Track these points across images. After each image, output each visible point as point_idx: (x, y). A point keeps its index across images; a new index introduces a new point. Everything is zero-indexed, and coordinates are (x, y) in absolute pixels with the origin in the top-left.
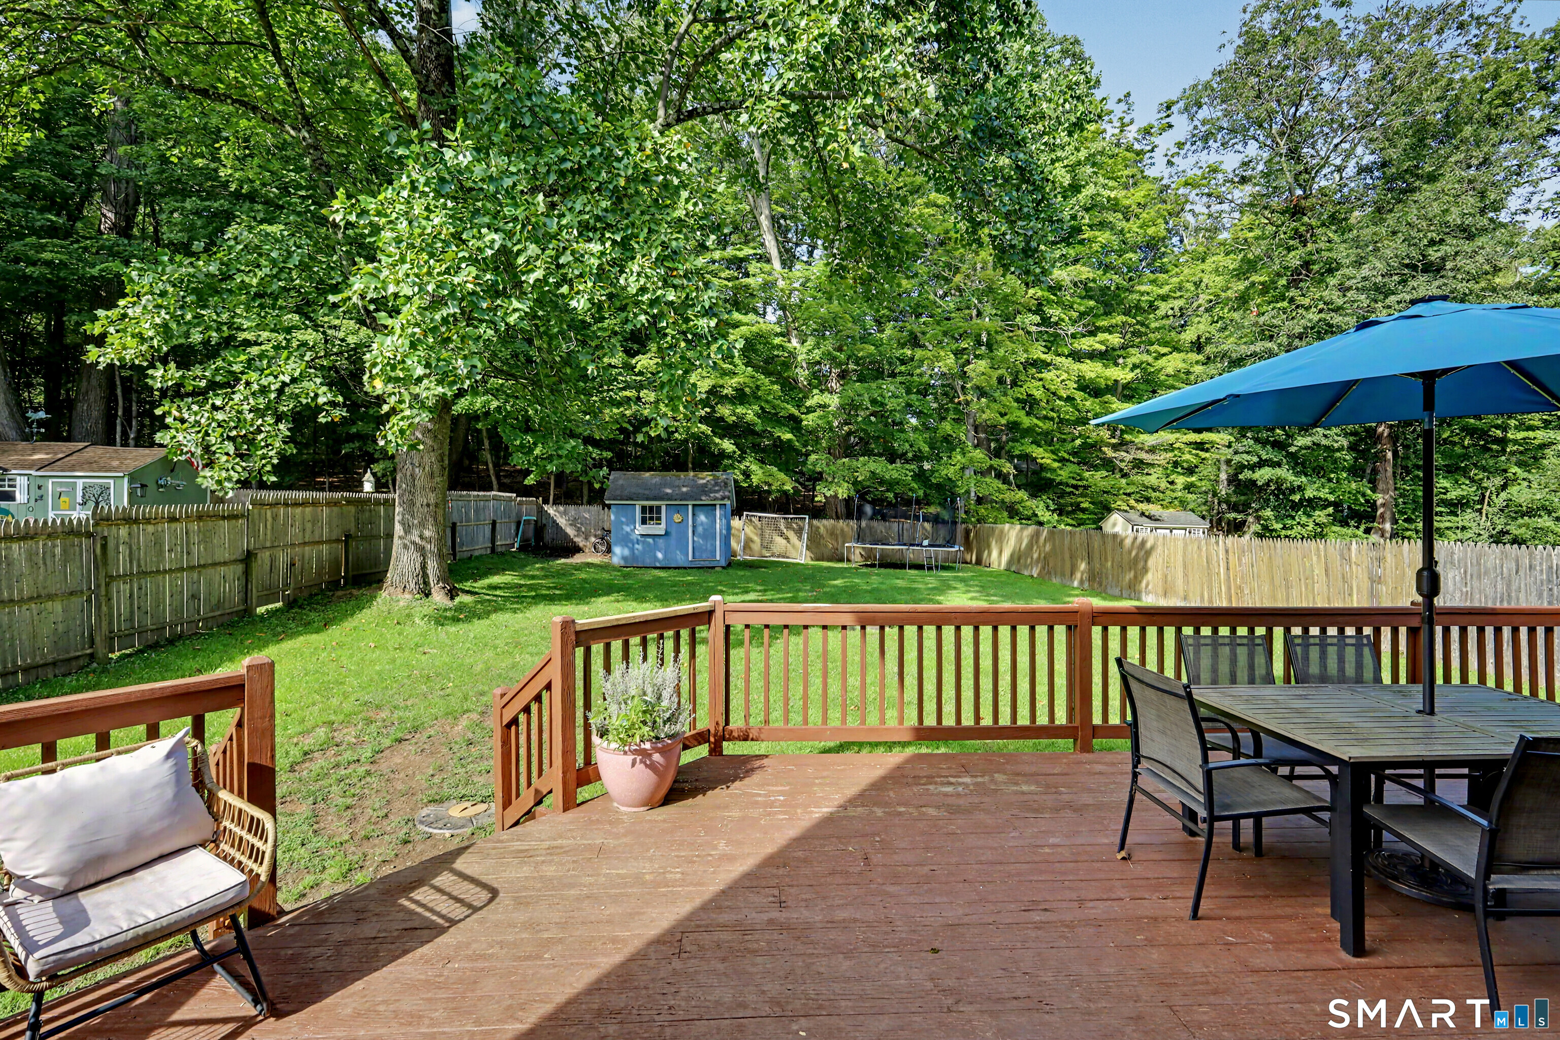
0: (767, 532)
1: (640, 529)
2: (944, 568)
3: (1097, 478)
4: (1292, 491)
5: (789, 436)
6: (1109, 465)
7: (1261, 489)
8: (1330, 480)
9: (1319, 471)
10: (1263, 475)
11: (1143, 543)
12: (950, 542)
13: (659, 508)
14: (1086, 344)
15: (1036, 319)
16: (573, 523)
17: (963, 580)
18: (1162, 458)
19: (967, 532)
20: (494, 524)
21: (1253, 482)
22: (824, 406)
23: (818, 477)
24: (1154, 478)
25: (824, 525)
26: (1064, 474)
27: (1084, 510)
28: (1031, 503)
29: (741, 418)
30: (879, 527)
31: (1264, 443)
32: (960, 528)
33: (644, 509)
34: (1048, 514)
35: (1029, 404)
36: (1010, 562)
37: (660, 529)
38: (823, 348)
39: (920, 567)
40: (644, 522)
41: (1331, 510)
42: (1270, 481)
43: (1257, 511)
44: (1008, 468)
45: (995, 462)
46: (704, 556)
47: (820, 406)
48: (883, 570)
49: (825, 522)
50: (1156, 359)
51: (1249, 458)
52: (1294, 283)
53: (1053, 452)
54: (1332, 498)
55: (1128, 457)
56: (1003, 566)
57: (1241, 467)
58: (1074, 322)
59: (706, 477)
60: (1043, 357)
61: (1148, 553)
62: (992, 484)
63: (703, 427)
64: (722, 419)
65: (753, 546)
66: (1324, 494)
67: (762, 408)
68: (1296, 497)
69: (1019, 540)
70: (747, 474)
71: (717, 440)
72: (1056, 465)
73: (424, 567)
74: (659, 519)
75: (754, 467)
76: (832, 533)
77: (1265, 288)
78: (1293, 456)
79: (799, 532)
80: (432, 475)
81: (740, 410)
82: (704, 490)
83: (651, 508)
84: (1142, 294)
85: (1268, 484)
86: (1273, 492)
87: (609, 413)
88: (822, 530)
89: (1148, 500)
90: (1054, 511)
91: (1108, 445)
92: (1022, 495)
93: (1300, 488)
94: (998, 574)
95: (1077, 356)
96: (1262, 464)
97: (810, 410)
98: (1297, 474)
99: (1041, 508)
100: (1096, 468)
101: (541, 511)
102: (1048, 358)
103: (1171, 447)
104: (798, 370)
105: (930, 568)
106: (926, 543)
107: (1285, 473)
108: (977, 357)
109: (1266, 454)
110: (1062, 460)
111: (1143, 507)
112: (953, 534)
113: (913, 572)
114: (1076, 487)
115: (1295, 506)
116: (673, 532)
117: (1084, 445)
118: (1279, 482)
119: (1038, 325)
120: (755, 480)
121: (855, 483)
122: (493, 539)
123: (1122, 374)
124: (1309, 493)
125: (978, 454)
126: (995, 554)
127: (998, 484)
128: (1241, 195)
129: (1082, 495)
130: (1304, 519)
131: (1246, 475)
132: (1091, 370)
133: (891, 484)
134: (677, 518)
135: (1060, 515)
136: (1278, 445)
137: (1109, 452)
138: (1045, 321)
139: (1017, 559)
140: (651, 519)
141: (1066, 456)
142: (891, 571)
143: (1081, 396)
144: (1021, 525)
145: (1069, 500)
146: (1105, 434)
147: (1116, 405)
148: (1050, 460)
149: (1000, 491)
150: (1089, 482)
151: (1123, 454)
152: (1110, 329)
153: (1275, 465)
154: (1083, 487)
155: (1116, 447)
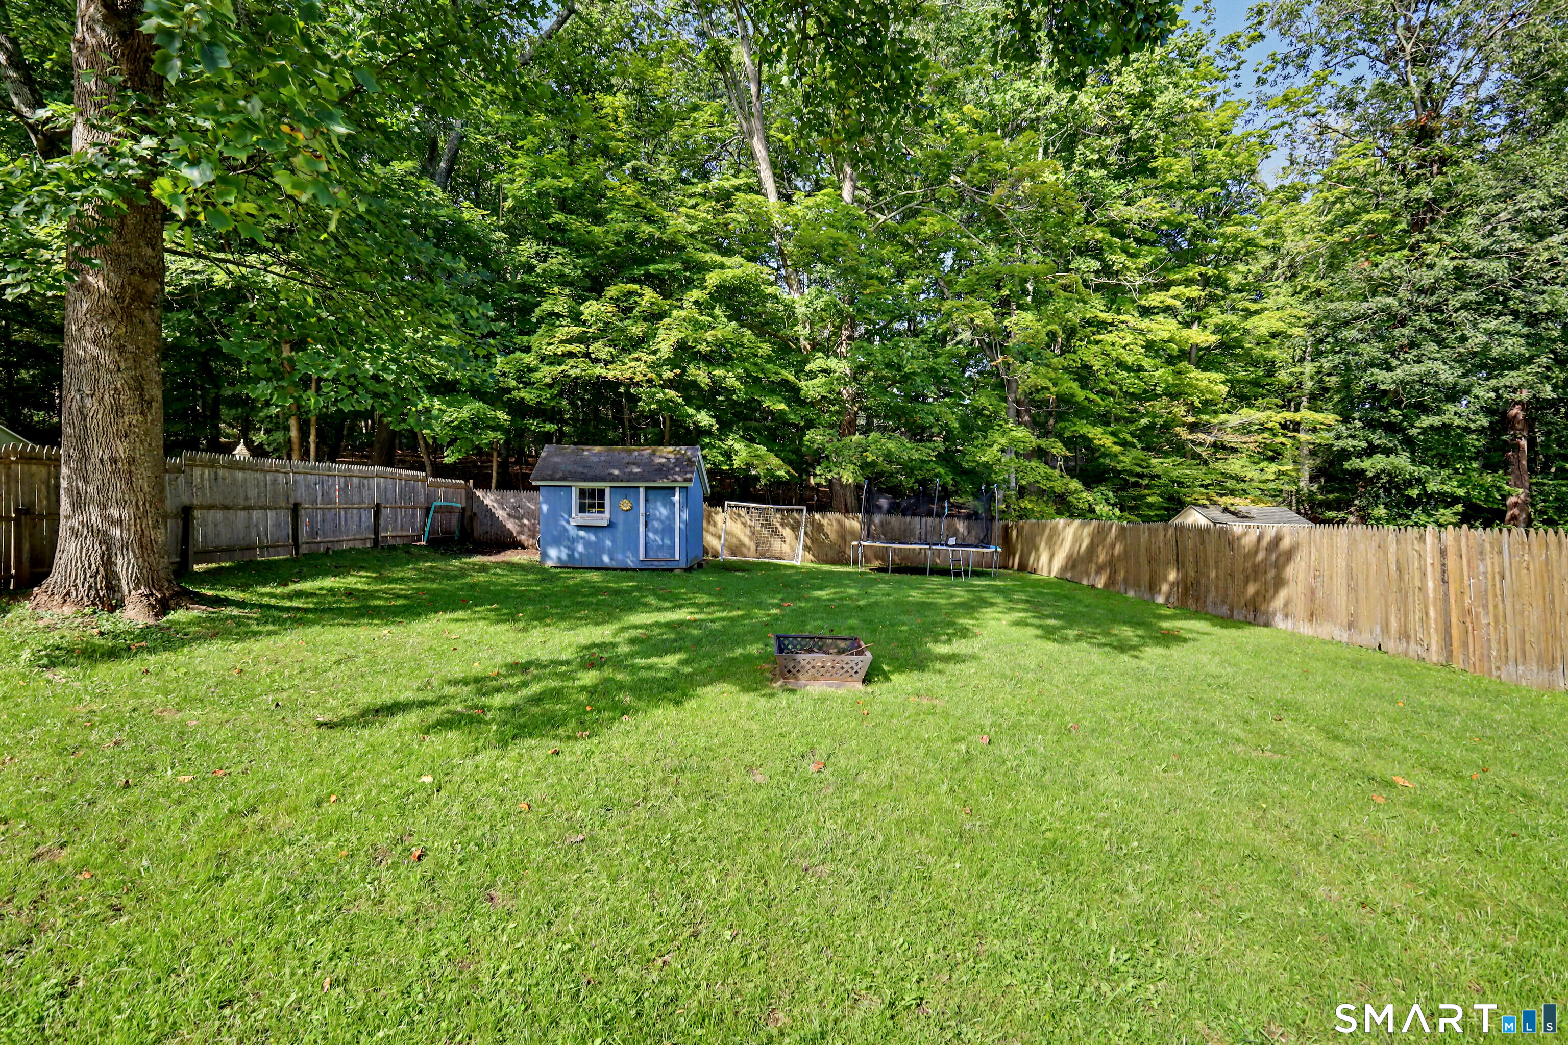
1: (578, 518)
2: (976, 574)
3: (1167, 466)
4: (1409, 484)
5: (782, 406)
6: (1179, 449)
7: (1371, 481)
8: (1456, 471)
9: (1443, 461)
10: (1372, 465)
11: (1278, 539)
12: (985, 542)
13: (601, 493)
14: (1155, 299)
15: (1096, 265)
16: (515, 515)
17: (998, 591)
18: (1252, 441)
19: (1006, 530)
20: (378, 509)
21: (1360, 474)
22: (826, 371)
23: (818, 457)
24: (1235, 465)
25: (830, 521)
26: (1126, 461)
27: (1150, 506)
28: (1087, 494)
29: (719, 382)
30: (895, 520)
31: (1371, 425)
32: (998, 525)
33: (582, 493)
34: (1107, 508)
35: (1084, 375)
36: (1064, 569)
37: (602, 519)
38: (826, 298)
39: (945, 572)
40: (582, 509)
41: (1459, 508)
42: (1383, 471)
43: (1361, 509)
44: (1058, 449)
45: (1043, 443)
46: (661, 556)
47: (824, 371)
48: (898, 577)
49: (830, 516)
50: (1246, 318)
51: (1355, 443)
52: (1417, 225)
53: (1113, 434)
54: (1461, 492)
55: (1209, 440)
56: (1055, 572)
57: (1345, 454)
58: (1142, 272)
59: (667, 453)
60: (1103, 316)
61: (1289, 555)
62: (1038, 469)
63: (672, 393)
64: (694, 384)
66: (1452, 488)
67: (746, 370)
68: (1414, 492)
69: (1077, 539)
70: (728, 455)
71: (691, 411)
72: (1117, 449)
73: (108, 563)
74: (602, 506)
75: (738, 446)
76: (838, 530)
77: (1374, 234)
78: (1409, 440)
79: (795, 528)
80: (118, 411)
81: (719, 372)
82: (663, 471)
83: (592, 491)
84: (1226, 238)
85: (1377, 476)
86: (1383, 486)
87: (546, 373)
88: (824, 525)
89: (1232, 493)
90: (1114, 505)
91: (1183, 425)
92: (1075, 484)
93: (1421, 481)
94: (1047, 584)
95: (1146, 312)
96: (1371, 450)
97: (812, 375)
98: (1417, 463)
99: (1098, 499)
100: (1166, 454)
101: (470, 497)
102: (1108, 317)
103: (1263, 429)
104: (799, 328)
105: (957, 574)
106: (952, 541)
107: (1402, 462)
108: (1020, 307)
109: (1377, 438)
110: (1124, 444)
111: (1227, 500)
112: (989, 529)
113: (936, 579)
114: (1141, 476)
115: (1412, 503)
116: (620, 520)
117: (1151, 426)
118: (1392, 472)
119: (1097, 272)
120: (737, 463)
121: (865, 466)
122: (376, 531)
123: (1200, 336)
124: (1432, 487)
125: (1021, 433)
126: (1044, 558)
127: (1043, 469)
129: (1147, 487)
130: (1424, 518)
131: (1354, 463)
132: (1164, 330)
133: (909, 468)
134: (625, 505)
135: (1121, 510)
136: (1391, 428)
137: (1184, 434)
138: (1106, 270)
139: (1074, 563)
140: (592, 506)
141: (1129, 438)
142: (906, 577)
143: (1147, 363)
144: (1077, 522)
145: (1133, 492)
146: (1180, 410)
147: (1195, 374)
148: (1108, 441)
149: (1048, 478)
150: (1158, 470)
151: (1201, 436)
152: (1188, 282)
153: (1387, 452)
154: (1152, 477)
155: (1193, 427)
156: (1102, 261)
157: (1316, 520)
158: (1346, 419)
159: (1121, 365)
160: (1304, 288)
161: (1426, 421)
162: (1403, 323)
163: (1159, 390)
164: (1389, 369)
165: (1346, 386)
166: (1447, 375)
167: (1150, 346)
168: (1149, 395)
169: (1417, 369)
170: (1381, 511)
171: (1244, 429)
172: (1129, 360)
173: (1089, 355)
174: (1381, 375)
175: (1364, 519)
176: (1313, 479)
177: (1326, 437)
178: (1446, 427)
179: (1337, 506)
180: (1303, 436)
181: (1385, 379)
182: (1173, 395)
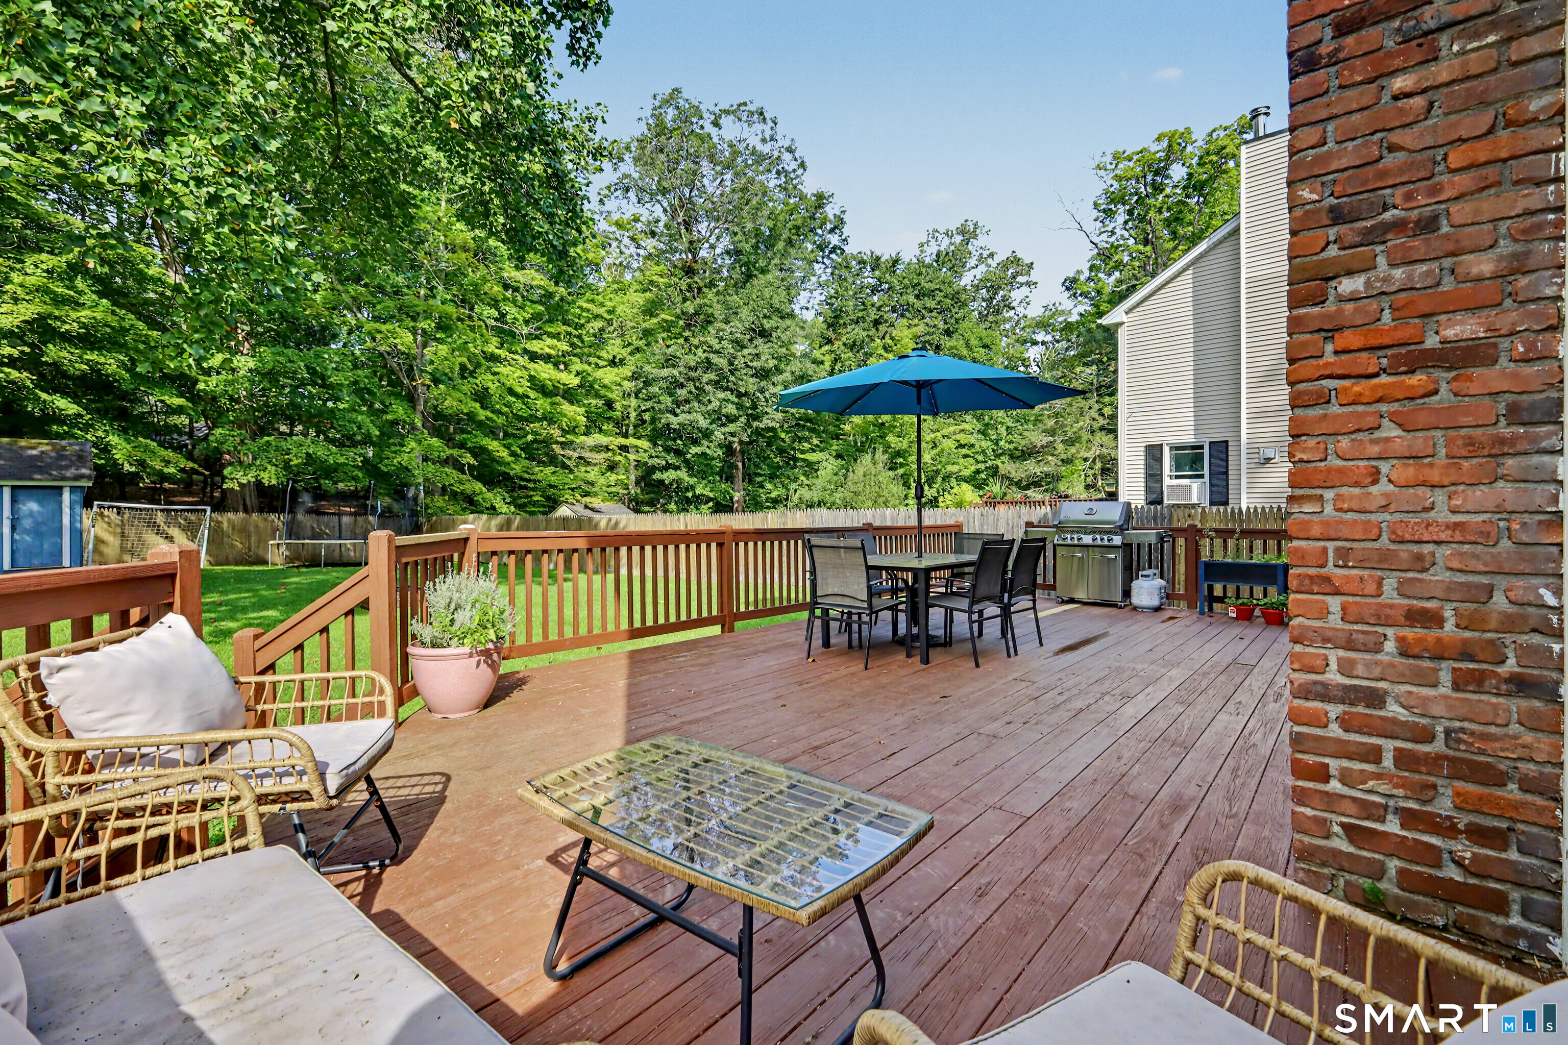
0: (131, 533)
3: (546, 474)
4: (687, 490)
6: (553, 460)
7: (667, 487)
8: (709, 482)
9: (703, 475)
10: (669, 476)
15: (495, 313)
18: (601, 458)
21: (662, 482)
24: (593, 474)
25: (228, 519)
26: (517, 469)
27: (534, 504)
28: (489, 495)
29: (95, 369)
31: (667, 450)
34: (505, 506)
35: (482, 397)
41: (711, 504)
42: (674, 480)
43: (663, 505)
44: (465, 459)
45: (455, 453)
46: (36, 563)
49: (230, 515)
51: (659, 461)
52: (688, 326)
53: (507, 447)
54: (711, 495)
55: (576, 455)
57: (653, 469)
58: (526, 322)
59: (37, 447)
60: (497, 351)
62: (451, 475)
65: (107, 550)
66: (707, 492)
68: (690, 494)
72: (510, 459)
75: (113, 439)
76: (244, 531)
77: (667, 327)
78: (686, 461)
79: (191, 529)
81: (92, 357)
85: (671, 484)
86: (674, 490)
88: (225, 525)
89: (590, 494)
90: (509, 504)
91: (557, 443)
92: (479, 486)
93: (692, 488)
95: (534, 357)
96: (668, 467)
98: (690, 476)
99: (497, 498)
100: (545, 465)
102: (502, 353)
103: (607, 449)
107: (683, 474)
109: (671, 458)
110: (513, 454)
111: (587, 500)
114: (528, 480)
115: (688, 501)
117: (534, 442)
118: (679, 481)
119: (495, 319)
123: (567, 378)
124: (698, 491)
125: (436, 443)
127: (455, 474)
128: (650, 244)
129: (533, 489)
130: (693, 509)
131: (657, 476)
132: (545, 371)
135: (515, 507)
136: (678, 453)
137: (558, 449)
138: (501, 317)
141: (519, 451)
143: (533, 394)
144: (485, 517)
145: (522, 493)
146: (556, 432)
147: (566, 407)
148: (504, 454)
149: (461, 483)
150: (539, 477)
151: (569, 452)
152: (556, 336)
153: (677, 468)
154: (535, 481)
155: (563, 445)
156: (497, 309)
157: (637, 511)
158: (655, 445)
159: (511, 392)
160: (629, 344)
161: (695, 450)
162: (682, 386)
163: (539, 414)
164: (676, 415)
165: (653, 420)
166: (703, 423)
167: (532, 379)
168: (532, 419)
169: (688, 417)
170: (673, 506)
171: (597, 449)
172: (520, 390)
173: (485, 379)
174: (672, 419)
175: (665, 511)
176: (637, 483)
177: (644, 457)
178: (704, 454)
179: (651, 503)
180: (632, 457)
181: (674, 421)
182: (550, 419)
